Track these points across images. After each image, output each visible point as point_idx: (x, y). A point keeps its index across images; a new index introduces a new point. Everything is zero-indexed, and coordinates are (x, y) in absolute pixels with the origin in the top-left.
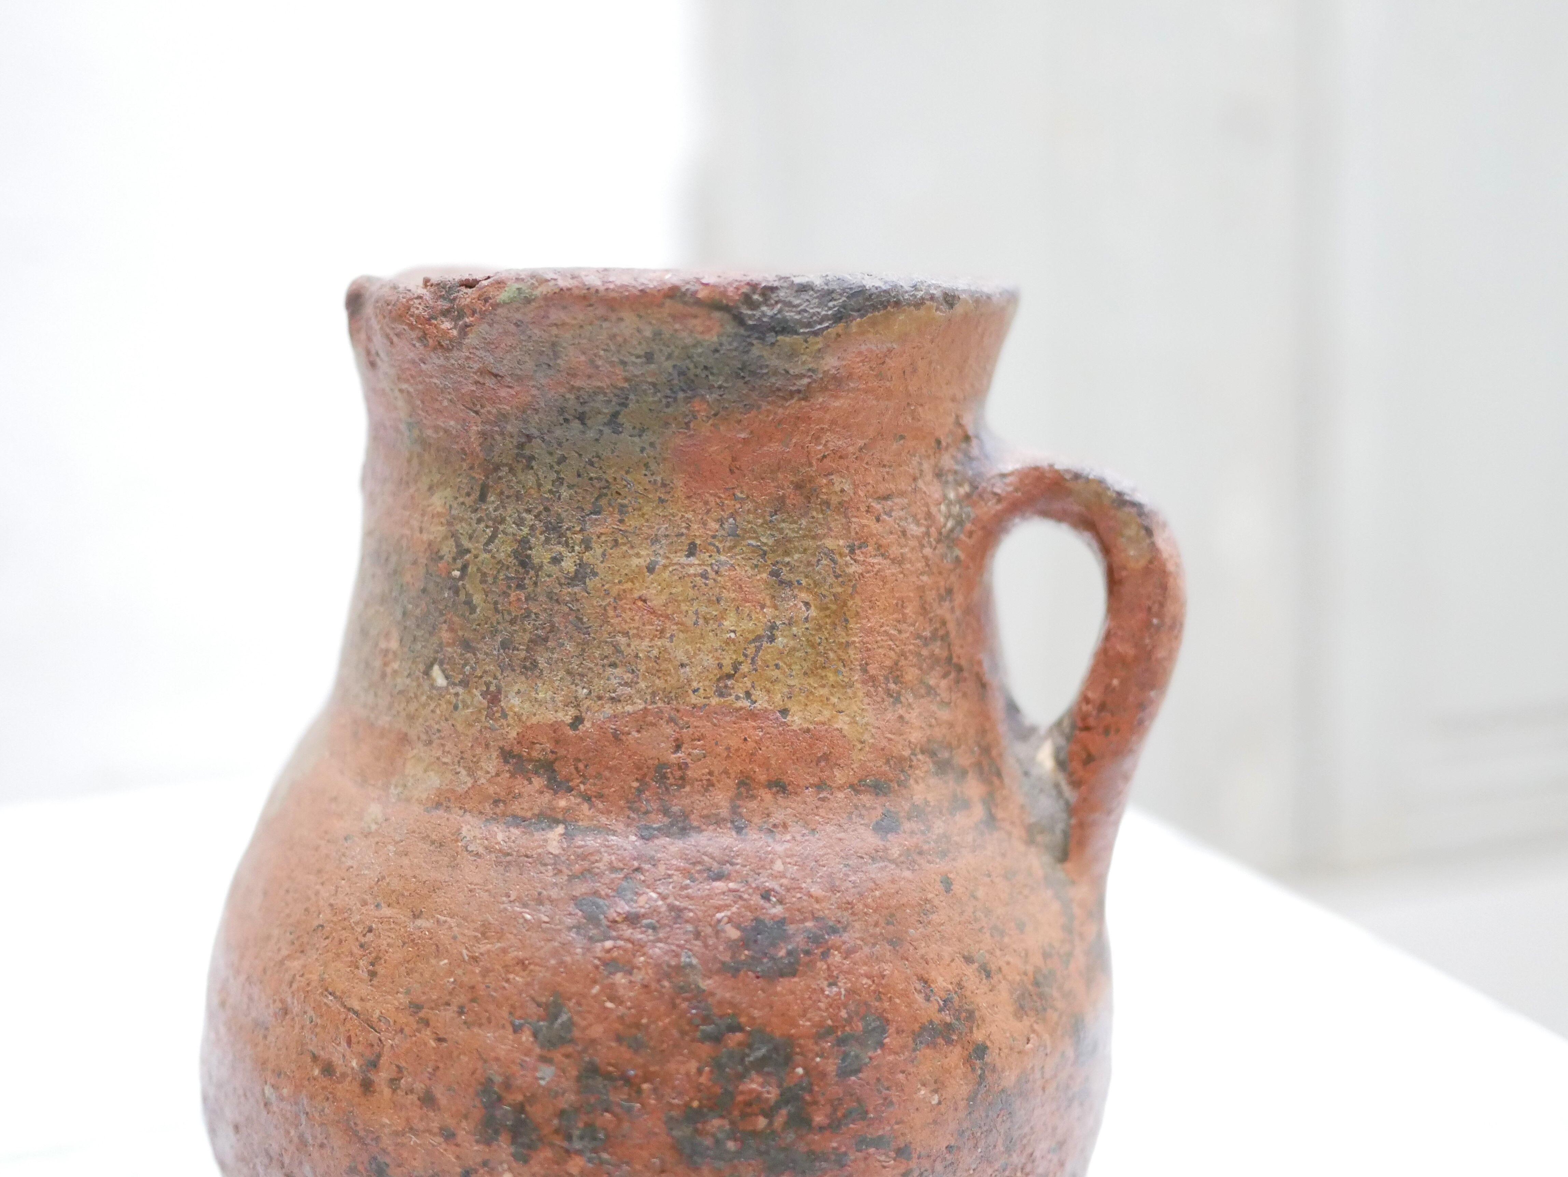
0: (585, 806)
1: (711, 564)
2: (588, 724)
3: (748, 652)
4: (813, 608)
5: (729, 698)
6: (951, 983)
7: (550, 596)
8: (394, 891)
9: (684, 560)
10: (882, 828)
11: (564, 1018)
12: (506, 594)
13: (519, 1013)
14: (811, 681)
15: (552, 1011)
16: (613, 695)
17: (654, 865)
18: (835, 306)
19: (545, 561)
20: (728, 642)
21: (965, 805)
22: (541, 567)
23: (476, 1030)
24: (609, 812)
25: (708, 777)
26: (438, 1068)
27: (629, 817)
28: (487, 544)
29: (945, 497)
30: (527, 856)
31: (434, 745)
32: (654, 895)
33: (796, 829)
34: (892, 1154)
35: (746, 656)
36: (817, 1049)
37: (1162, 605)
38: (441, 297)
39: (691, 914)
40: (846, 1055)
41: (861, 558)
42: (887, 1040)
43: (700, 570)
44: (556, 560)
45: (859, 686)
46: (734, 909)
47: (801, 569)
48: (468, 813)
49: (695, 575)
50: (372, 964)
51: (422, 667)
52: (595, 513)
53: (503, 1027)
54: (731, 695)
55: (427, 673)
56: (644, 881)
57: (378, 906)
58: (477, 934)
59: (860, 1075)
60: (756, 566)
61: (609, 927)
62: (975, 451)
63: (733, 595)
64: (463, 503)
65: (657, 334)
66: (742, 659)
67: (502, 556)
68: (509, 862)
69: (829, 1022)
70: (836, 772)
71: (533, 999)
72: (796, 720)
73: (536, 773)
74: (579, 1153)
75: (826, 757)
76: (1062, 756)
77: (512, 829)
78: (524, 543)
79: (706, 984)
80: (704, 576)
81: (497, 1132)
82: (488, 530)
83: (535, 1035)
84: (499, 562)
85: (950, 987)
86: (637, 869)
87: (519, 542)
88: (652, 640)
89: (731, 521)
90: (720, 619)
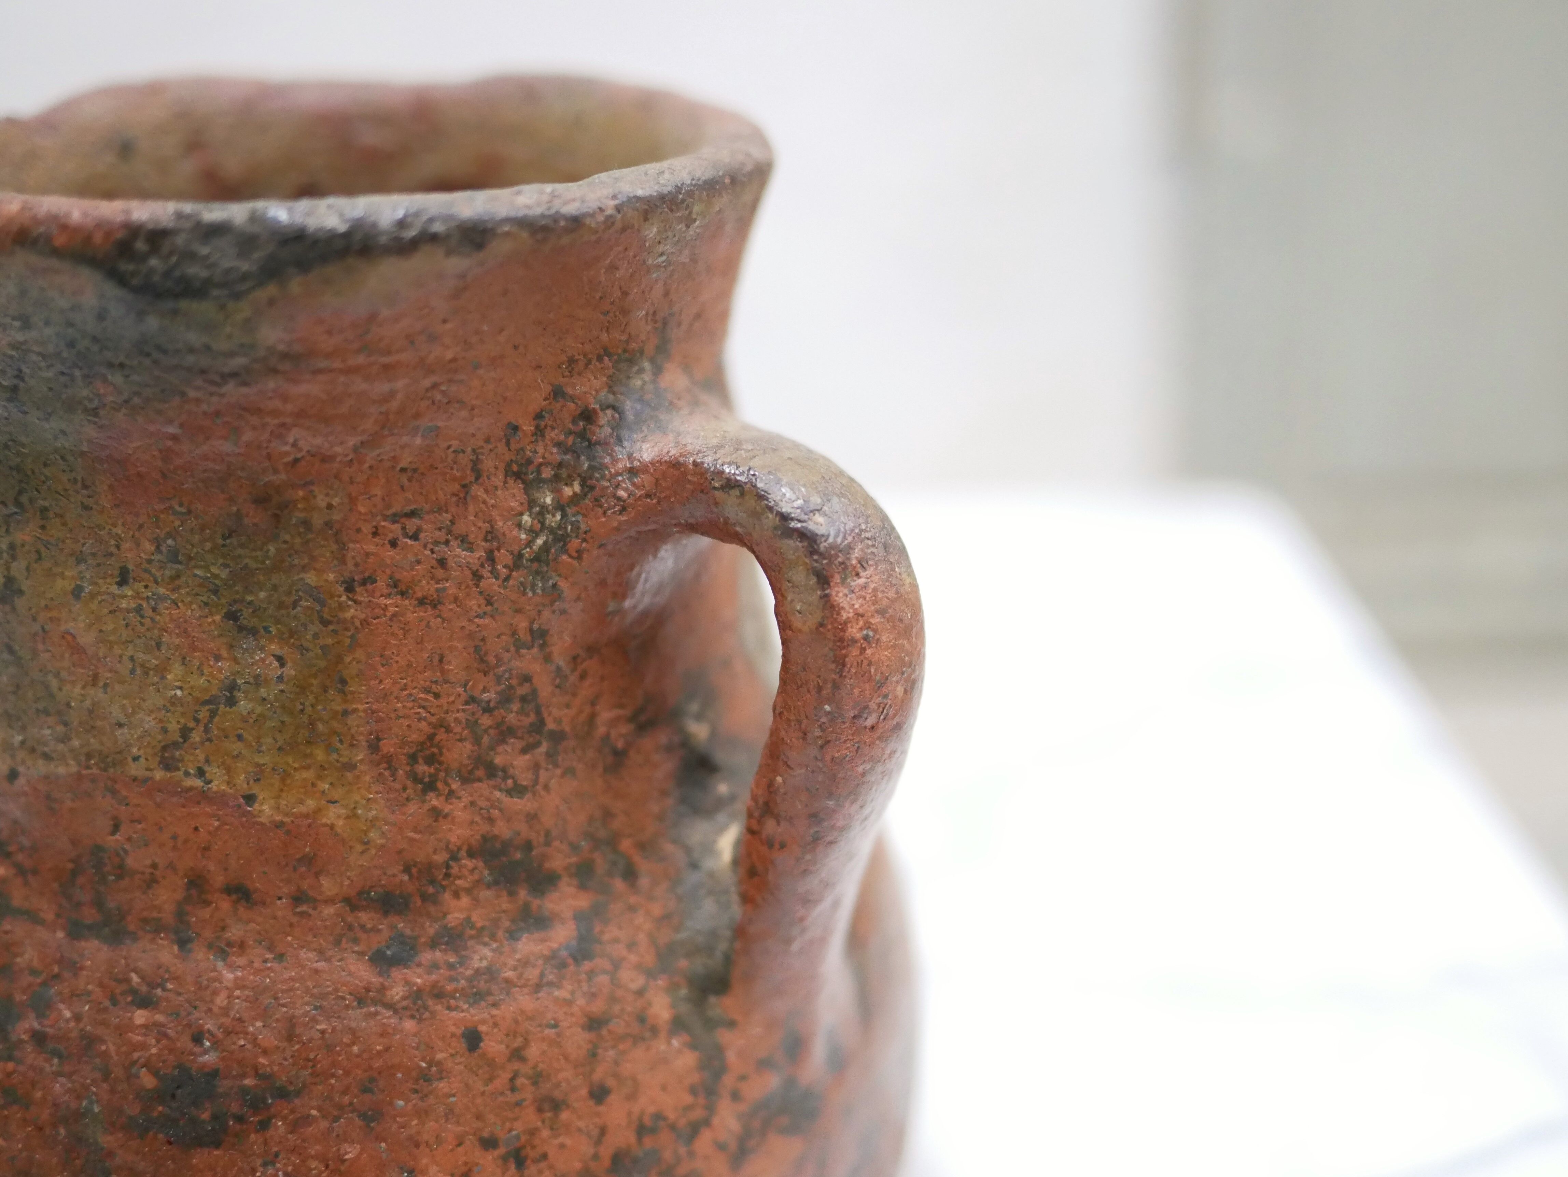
1: (148, 598)
2: (22, 781)
3: (201, 716)
4: (289, 664)
5: (178, 773)
9: (114, 589)
14: (290, 760)
16: (46, 749)
17: (75, 975)
20: (174, 701)
21: (543, 923)
24: (42, 893)
25: (151, 870)
27: (60, 905)
29: (531, 504)
32: (68, 1014)
33: (257, 953)
35: (197, 720)
39: (105, 1047)
41: (364, 599)
43: (133, 604)
45: (364, 768)
46: (156, 1050)
47: (270, 611)
49: (128, 611)
54: (178, 769)
56: (61, 993)
60: (206, 604)
63: (177, 641)
65: (23, 292)
66: (192, 724)
70: (324, 880)
72: (265, 810)
75: (309, 860)
79: (106, 1141)
80: (139, 612)
88: (84, 688)
89: (170, 542)
90: (162, 670)
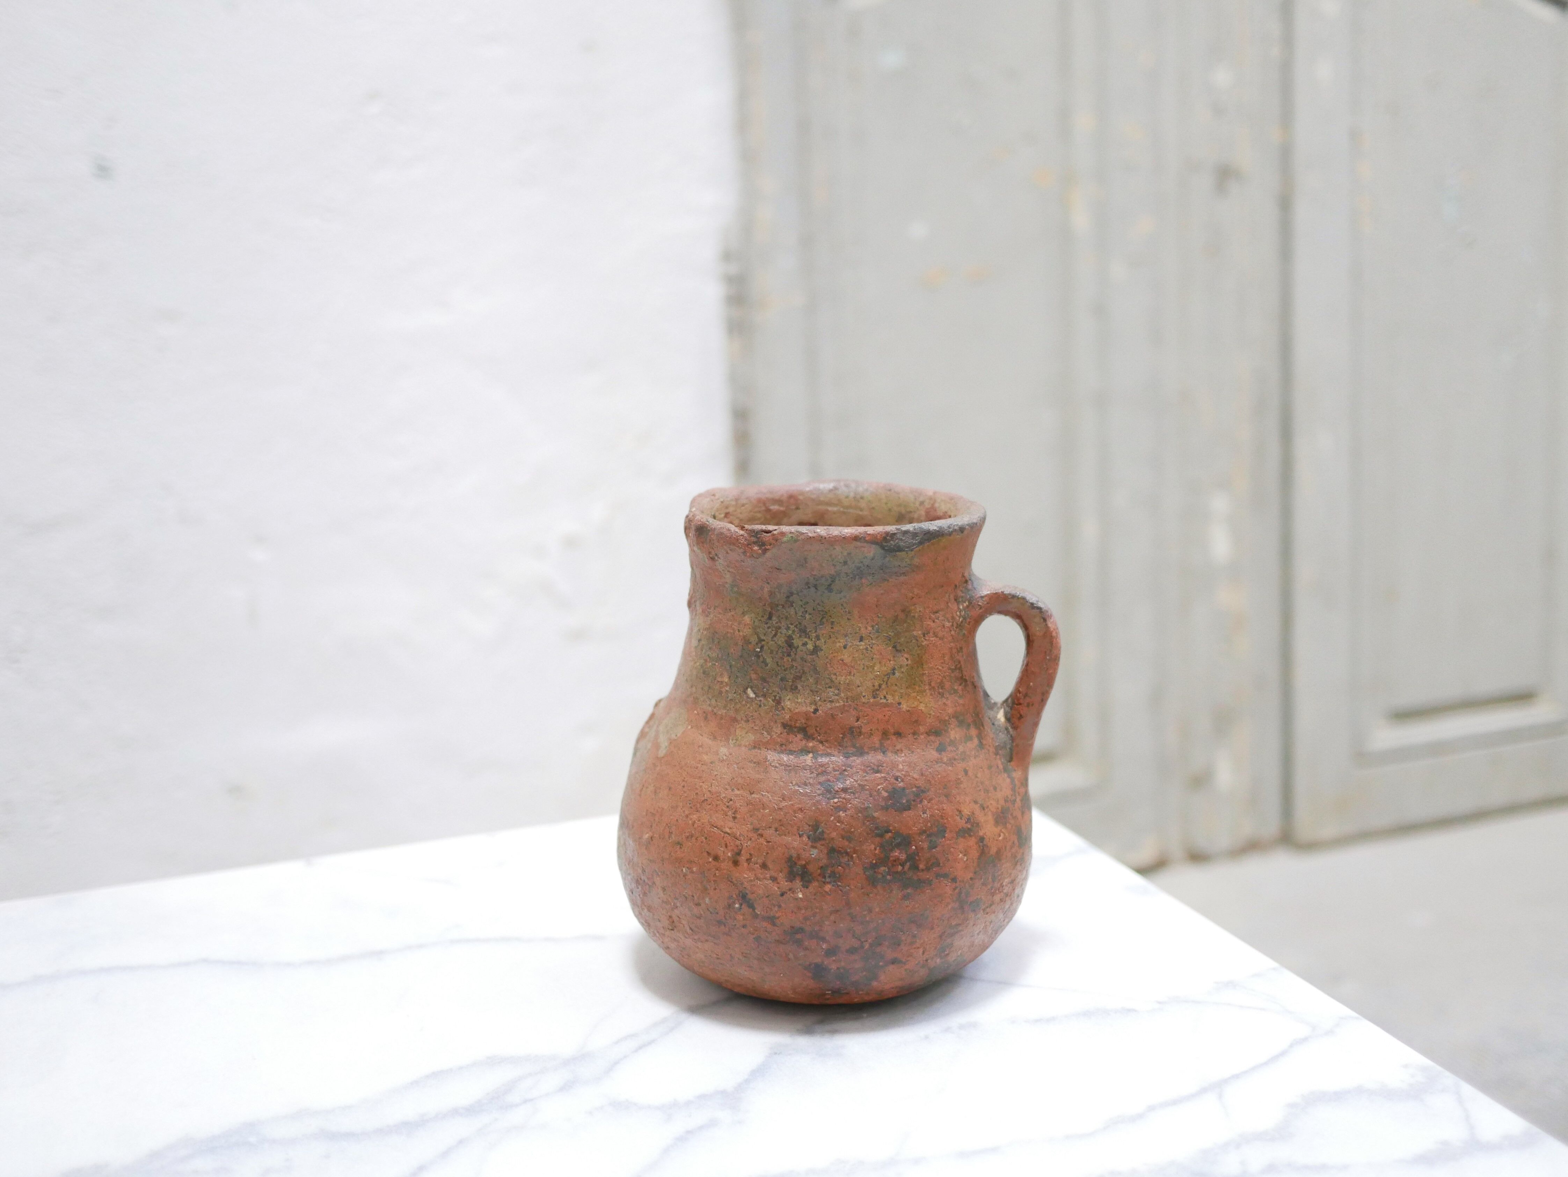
0: (820, 745)
1: (869, 645)
2: (820, 712)
3: (885, 680)
4: (909, 661)
5: (878, 699)
6: (970, 812)
7: (802, 659)
8: (740, 784)
9: (858, 643)
10: (941, 749)
11: (820, 830)
12: (782, 658)
13: (801, 829)
14: (909, 690)
15: (815, 827)
16: (830, 699)
17: (851, 768)
18: (918, 539)
19: (800, 645)
20: (877, 676)
21: (970, 739)
22: (798, 647)
23: (783, 837)
24: (831, 747)
25: (870, 731)
26: (768, 853)
27: (839, 749)
28: (772, 638)
29: (959, 608)
30: (798, 767)
31: (750, 722)
32: (853, 780)
33: (906, 751)
34: (950, 881)
36: (920, 839)
37: (1051, 651)
38: (753, 536)
39: (868, 787)
40: (931, 841)
41: (927, 638)
42: (946, 835)
43: (864, 647)
44: (805, 644)
45: (928, 691)
46: (885, 785)
47: (904, 644)
48: (769, 751)
49: (863, 649)
50: (734, 814)
51: (742, 690)
52: (821, 625)
53: (795, 835)
54: (878, 697)
55: (745, 691)
56: (848, 775)
57: (733, 790)
58: (780, 799)
59: (937, 849)
60: (887, 644)
61: (835, 793)
62: (970, 587)
63: (878, 657)
64: (760, 620)
65: (849, 554)
66: (882, 683)
67: (780, 643)
68: (790, 769)
69: (924, 828)
70: (921, 727)
71: (807, 824)
72: (904, 707)
73: (798, 732)
74: (829, 883)
75: (916, 721)
76: (1009, 715)
77: (790, 756)
78: (790, 638)
79: (876, 814)
80: (867, 649)
81: (795, 877)
82: (773, 632)
83: (809, 838)
84: (779, 645)
85: (969, 813)
86: (845, 770)
87: (788, 637)
88: (846, 676)
89: (877, 626)
90: (873, 667)
